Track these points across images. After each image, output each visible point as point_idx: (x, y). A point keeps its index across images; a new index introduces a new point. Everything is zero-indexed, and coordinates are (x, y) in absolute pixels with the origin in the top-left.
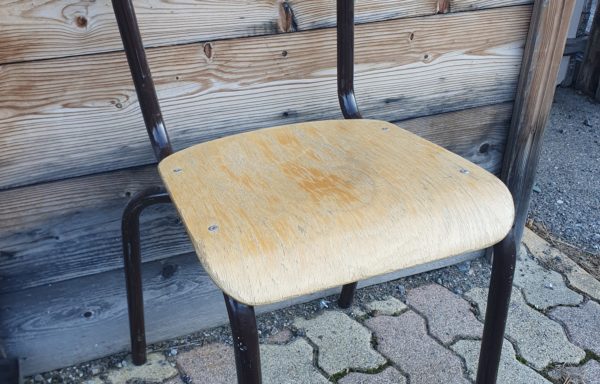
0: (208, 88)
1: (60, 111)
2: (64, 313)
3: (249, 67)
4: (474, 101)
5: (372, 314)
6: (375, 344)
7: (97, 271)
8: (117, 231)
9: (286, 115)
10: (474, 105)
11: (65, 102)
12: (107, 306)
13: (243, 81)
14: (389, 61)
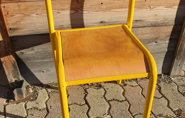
0: (78, 12)
1: (35, 16)
2: (37, 71)
3: (90, 7)
4: (167, 23)
5: (126, 85)
6: (123, 94)
7: (46, 61)
8: (51, 51)
9: (102, 22)
10: (167, 24)
11: (37, 14)
12: (48, 70)
13: (88, 11)
14: (137, 8)
